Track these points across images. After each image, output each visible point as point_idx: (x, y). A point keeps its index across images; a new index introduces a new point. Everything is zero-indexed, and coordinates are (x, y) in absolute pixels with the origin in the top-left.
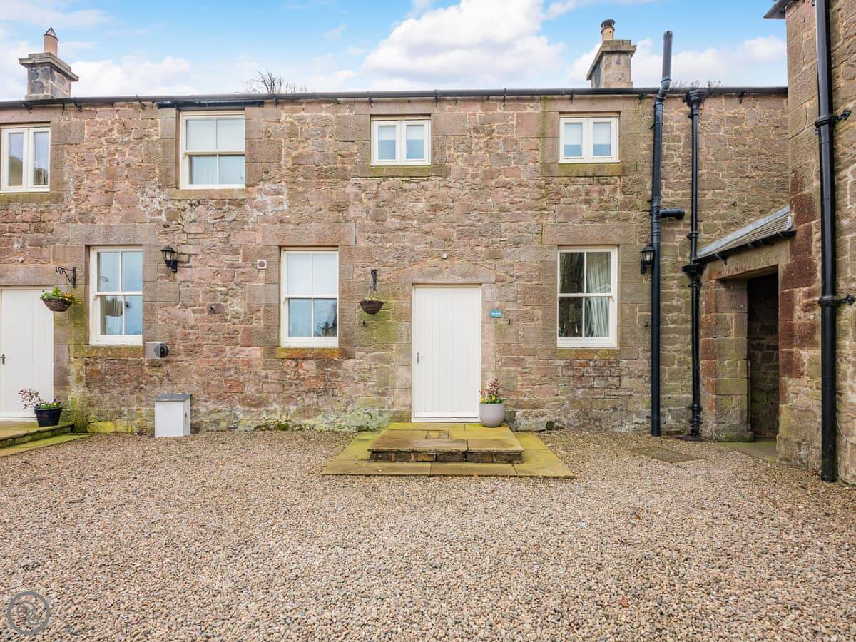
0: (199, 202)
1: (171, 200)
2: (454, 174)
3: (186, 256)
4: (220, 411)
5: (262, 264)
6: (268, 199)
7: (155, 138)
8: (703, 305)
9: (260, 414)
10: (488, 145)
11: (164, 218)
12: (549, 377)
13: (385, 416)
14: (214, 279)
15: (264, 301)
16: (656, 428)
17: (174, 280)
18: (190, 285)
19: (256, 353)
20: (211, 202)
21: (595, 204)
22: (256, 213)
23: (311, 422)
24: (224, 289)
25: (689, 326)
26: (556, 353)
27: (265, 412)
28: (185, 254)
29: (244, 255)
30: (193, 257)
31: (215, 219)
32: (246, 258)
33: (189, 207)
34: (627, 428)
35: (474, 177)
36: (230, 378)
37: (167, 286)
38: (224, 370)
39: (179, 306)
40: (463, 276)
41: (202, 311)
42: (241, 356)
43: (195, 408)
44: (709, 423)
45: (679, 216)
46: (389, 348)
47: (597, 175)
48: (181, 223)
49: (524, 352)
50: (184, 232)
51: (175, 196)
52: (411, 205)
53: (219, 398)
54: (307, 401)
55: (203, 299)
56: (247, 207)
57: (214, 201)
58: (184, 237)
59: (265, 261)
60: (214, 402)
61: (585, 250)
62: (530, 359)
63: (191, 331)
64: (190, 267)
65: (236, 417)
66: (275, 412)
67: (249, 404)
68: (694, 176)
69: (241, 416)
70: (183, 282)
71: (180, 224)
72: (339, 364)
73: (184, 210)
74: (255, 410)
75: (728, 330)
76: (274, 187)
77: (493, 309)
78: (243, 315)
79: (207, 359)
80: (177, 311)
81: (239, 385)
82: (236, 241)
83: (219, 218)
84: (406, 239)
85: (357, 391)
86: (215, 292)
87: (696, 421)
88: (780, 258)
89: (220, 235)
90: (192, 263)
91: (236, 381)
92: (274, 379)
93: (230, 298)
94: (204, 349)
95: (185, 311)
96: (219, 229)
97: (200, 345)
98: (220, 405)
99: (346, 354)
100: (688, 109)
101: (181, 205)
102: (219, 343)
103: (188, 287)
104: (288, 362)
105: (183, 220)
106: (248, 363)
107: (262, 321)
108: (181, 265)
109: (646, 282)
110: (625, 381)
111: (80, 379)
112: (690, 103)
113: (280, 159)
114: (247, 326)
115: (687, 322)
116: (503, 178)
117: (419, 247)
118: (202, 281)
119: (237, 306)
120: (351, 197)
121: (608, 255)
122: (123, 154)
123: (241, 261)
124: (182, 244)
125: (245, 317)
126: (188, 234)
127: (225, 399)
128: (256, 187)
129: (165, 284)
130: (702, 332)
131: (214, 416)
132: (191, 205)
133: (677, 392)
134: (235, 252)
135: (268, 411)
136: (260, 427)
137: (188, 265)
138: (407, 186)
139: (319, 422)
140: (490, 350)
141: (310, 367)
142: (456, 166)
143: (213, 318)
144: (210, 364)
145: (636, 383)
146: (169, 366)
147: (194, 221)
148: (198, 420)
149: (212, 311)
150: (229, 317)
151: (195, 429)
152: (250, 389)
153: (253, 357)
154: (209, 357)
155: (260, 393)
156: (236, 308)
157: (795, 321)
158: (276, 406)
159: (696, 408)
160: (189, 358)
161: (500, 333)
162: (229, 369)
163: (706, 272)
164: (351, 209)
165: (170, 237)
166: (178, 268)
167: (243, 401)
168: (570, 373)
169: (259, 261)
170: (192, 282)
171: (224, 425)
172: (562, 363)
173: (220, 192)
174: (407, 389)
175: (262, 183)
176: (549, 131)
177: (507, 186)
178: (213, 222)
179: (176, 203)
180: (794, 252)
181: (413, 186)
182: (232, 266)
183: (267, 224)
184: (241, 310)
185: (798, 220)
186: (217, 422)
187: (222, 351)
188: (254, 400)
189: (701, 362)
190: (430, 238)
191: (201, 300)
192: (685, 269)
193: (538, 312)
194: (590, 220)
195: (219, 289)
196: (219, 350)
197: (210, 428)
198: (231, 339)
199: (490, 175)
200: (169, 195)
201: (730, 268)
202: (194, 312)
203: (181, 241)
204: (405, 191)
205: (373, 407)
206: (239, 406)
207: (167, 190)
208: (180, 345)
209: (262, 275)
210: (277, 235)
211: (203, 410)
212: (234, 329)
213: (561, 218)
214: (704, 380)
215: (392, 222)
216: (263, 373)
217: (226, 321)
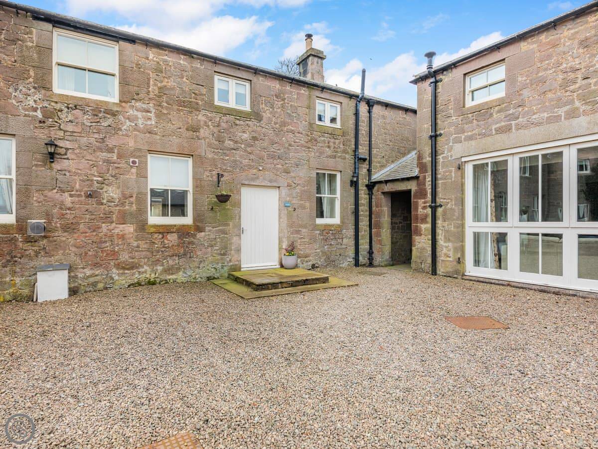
0: (75, 106)
1: (47, 100)
2: (264, 119)
3: (63, 149)
4: (96, 276)
5: (134, 162)
6: (139, 114)
7: (30, 44)
8: (374, 204)
9: (133, 274)
10: (283, 106)
11: (39, 114)
12: (313, 240)
13: (226, 268)
14: (91, 170)
15: (136, 190)
16: (357, 264)
17: (51, 168)
18: (68, 174)
19: (129, 229)
20: (88, 109)
21: (332, 148)
22: (128, 123)
23: (173, 277)
24: (100, 179)
25: (368, 213)
26: (316, 227)
27: (137, 273)
28: (62, 148)
29: (118, 154)
30: (70, 151)
31: (91, 122)
32: (120, 156)
33: (66, 110)
34: (345, 265)
35: (276, 123)
36: (106, 249)
37: (44, 173)
38: (101, 242)
39: (56, 191)
40: (270, 181)
41: (79, 196)
42: (116, 231)
43: (72, 274)
44: (377, 259)
45: (364, 160)
46: (228, 225)
47: (332, 134)
48: (58, 121)
49: (302, 226)
50: (61, 129)
51: (52, 98)
52: (240, 134)
53: (96, 265)
54: (171, 262)
55: (80, 185)
56: (121, 117)
57: (90, 108)
58: (61, 134)
59: (137, 160)
60: (91, 269)
61: (327, 172)
62: (304, 230)
63: (68, 211)
64: (68, 159)
65: (112, 278)
66: (145, 272)
67: (124, 268)
68: (370, 141)
69: (116, 278)
70: (60, 171)
71: (56, 122)
72: (194, 236)
73: (61, 111)
74: (129, 272)
75: (384, 215)
76: (145, 106)
77: (286, 202)
78: (118, 200)
79: (84, 234)
80: (54, 194)
81: (114, 254)
82: (111, 142)
83: (96, 122)
84: (238, 156)
85: (206, 253)
86: (92, 180)
87: (371, 259)
88: (412, 186)
89: (96, 136)
90: (69, 155)
91: (111, 251)
92: (145, 248)
93: (106, 187)
94: (82, 226)
95: (61, 195)
96: (95, 131)
97: (78, 224)
98: (97, 270)
99: (199, 229)
100: (368, 108)
101: (58, 106)
102: (95, 221)
103: (65, 175)
104: (156, 236)
105: (60, 119)
106: (122, 237)
107: (134, 205)
108: (58, 157)
109: (353, 191)
110: (345, 241)
112: (369, 106)
113: (149, 87)
114: (121, 208)
115: (367, 211)
116: (290, 127)
117: (245, 162)
118: (79, 171)
119: (112, 192)
120: (202, 123)
121: (336, 175)
123: (115, 158)
124: (59, 139)
125: (119, 201)
126: (65, 131)
127: (102, 265)
128: (129, 104)
129: (41, 171)
130: (373, 216)
131: (92, 280)
132: (68, 108)
133: (364, 245)
134: (110, 150)
135: (139, 272)
136: (133, 284)
137: (66, 157)
138: (238, 122)
139: (180, 277)
140: (284, 225)
141: (173, 238)
142: (266, 115)
143: (90, 201)
144: (87, 238)
145: (349, 242)
146: (45, 241)
147: (71, 121)
148: (76, 284)
149: (90, 196)
150: (105, 201)
151: (73, 292)
152: (124, 257)
153: (127, 232)
154: (86, 233)
155: (133, 259)
156: (111, 194)
157: (419, 213)
158: (146, 267)
159: (371, 253)
160: (66, 234)
161: (289, 216)
162: (105, 242)
163: (376, 188)
164: (202, 131)
165: (46, 131)
166: (55, 159)
167: (118, 266)
168: (322, 237)
169: (131, 160)
170: (69, 172)
171: (101, 286)
172: (318, 232)
173: (96, 102)
174: (239, 250)
175: (133, 101)
176: (312, 105)
177: (293, 132)
178: (90, 124)
179: (53, 104)
180: (418, 185)
181: (242, 123)
182: (108, 162)
183: (138, 133)
184: (115, 196)
185: (420, 172)
186: (94, 284)
187: (98, 228)
188: (128, 265)
189: (373, 230)
190: (252, 157)
191: (77, 186)
192: (367, 186)
193: (307, 204)
194: (330, 157)
195: (95, 178)
196: (96, 227)
197: (88, 289)
198: (107, 218)
199: (284, 124)
200: (45, 95)
201: (388, 188)
202: (71, 196)
203: (57, 137)
204: (237, 125)
205: (218, 263)
206: (114, 270)
207: (43, 91)
208: (57, 223)
209: (134, 170)
210: (147, 142)
211: (80, 275)
212: (110, 211)
213: (317, 154)
214: (374, 239)
215: (228, 143)
216: (135, 244)
217: (102, 204)
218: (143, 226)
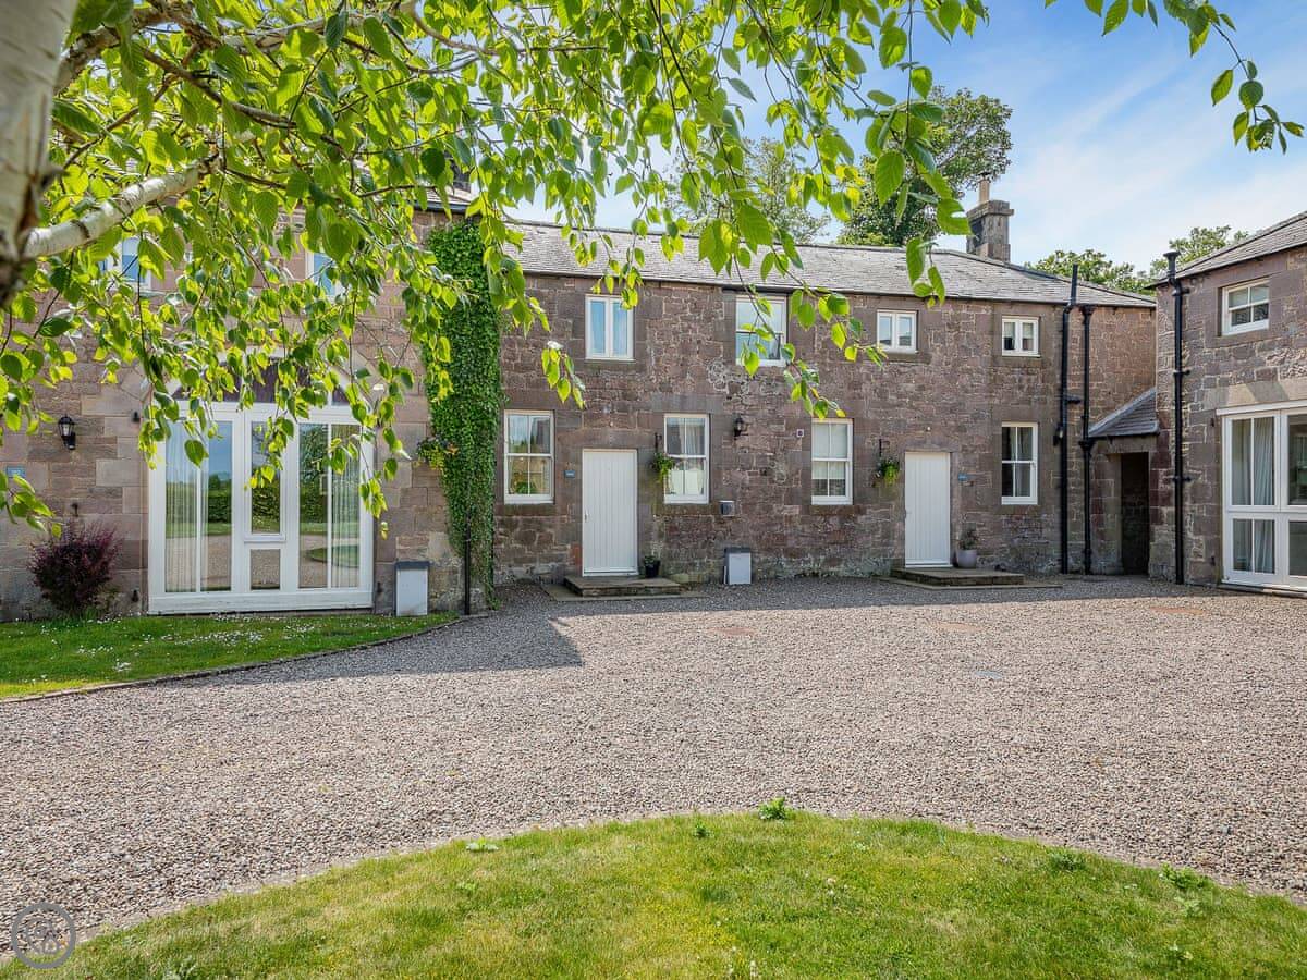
0: (753, 378)
1: (732, 375)
2: (934, 360)
4: (769, 562)
5: (800, 433)
7: (720, 318)
8: (1091, 471)
9: (799, 563)
10: (957, 338)
11: (726, 390)
12: (998, 529)
13: (888, 563)
14: (765, 445)
15: (801, 467)
16: (1064, 569)
17: (735, 446)
18: (747, 451)
19: (796, 510)
20: (763, 378)
21: (1025, 390)
23: (835, 569)
24: (772, 454)
25: (1082, 488)
26: (1000, 509)
27: (802, 561)
28: (744, 423)
29: (786, 425)
30: (749, 426)
31: (766, 393)
32: (788, 428)
33: (746, 382)
34: (1046, 569)
35: (947, 364)
36: (777, 532)
37: (730, 451)
38: (772, 525)
39: (738, 469)
40: (940, 446)
41: (756, 474)
42: (785, 513)
43: (754, 559)
44: (1099, 563)
45: (1077, 402)
46: (889, 506)
47: (1026, 365)
48: (740, 395)
49: (981, 508)
50: (742, 404)
51: (735, 372)
52: (905, 385)
53: (769, 550)
54: (833, 551)
55: (756, 463)
57: (765, 377)
58: (743, 408)
59: (802, 431)
60: (765, 554)
61: (1017, 425)
62: (985, 514)
63: (748, 491)
64: (748, 435)
65: (781, 566)
66: (809, 561)
67: (791, 555)
68: (1086, 370)
69: (785, 566)
70: (742, 448)
72: (854, 519)
73: (743, 383)
74: (795, 560)
75: (1110, 492)
77: (960, 473)
79: (759, 516)
80: (737, 473)
81: (783, 538)
82: (782, 412)
83: (769, 392)
84: (901, 413)
85: (867, 542)
86: (765, 457)
87: (1088, 563)
89: (769, 407)
90: (749, 431)
91: (781, 535)
92: (809, 533)
93: (776, 463)
94: (757, 506)
95: (743, 474)
96: (768, 402)
97: (755, 504)
98: (770, 556)
99: (860, 511)
101: (740, 380)
102: (768, 501)
103: (745, 452)
104: (819, 518)
105: (742, 393)
106: (789, 519)
107: (799, 483)
109: (1057, 451)
110: (1044, 531)
111: (661, 535)
114: (789, 486)
115: (1080, 484)
116: (966, 366)
117: (911, 421)
118: (756, 447)
119: (781, 469)
120: (864, 377)
121: (1031, 430)
122: (694, 331)
123: (784, 430)
124: (741, 414)
125: (787, 478)
126: (746, 406)
127: (773, 550)
129: (728, 449)
130: (1091, 493)
131: (765, 566)
132: (748, 380)
133: (1076, 540)
134: (780, 422)
135: (804, 561)
136: (799, 575)
137: (747, 433)
138: (902, 369)
139: (841, 570)
140: (957, 506)
141: (834, 522)
142: (936, 355)
143: (764, 480)
144: (762, 520)
145: (1051, 533)
146: (731, 523)
147: (750, 394)
148: (757, 570)
149: (763, 473)
150: (776, 479)
152: (791, 543)
153: (793, 514)
154: (761, 514)
155: (799, 545)
156: (781, 471)
157: (1159, 489)
158: (810, 556)
159: (1087, 552)
160: (746, 515)
161: (965, 492)
162: (776, 524)
163: (1095, 447)
164: (863, 386)
165: (731, 407)
166: (739, 436)
167: (786, 552)
168: (1010, 525)
169: (798, 430)
170: (748, 448)
171: (773, 573)
172: (1004, 517)
173: (769, 369)
174: (902, 540)
176: (996, 329)
177: (969, 372)
178: (763, 394)
179: (736, 378)
180: (1158, 445)
181: (907, 370)
182: (778, 434)
184: (784, 473)
185: (1161, 426)
186: (767, 572)
187: (770, 509)
188: (794, 552)
189: (1091, 516)
190: (918, 414)
191: (754, 464)
193: (989, 475)
194: (1022, 402)
195: (768, 454)
196: (768, 507)
198: (777, 498)
199: (958, 362)
200: (730, 370)
201: (1114, 448)
202: (750, 474)
203: (740, 412)
204: (901, 373)
205: (879, 556)
206: (783, 557)
207: (730, 366)
208: (739, 504)
209: (800, 443)
211: (758, 561)
212: (780, 489)
213: (1003, 400)
214: (1092, 530)
215: (892, 398)
216: (800, 527)
217: (774, 482)
218: (807, 508)
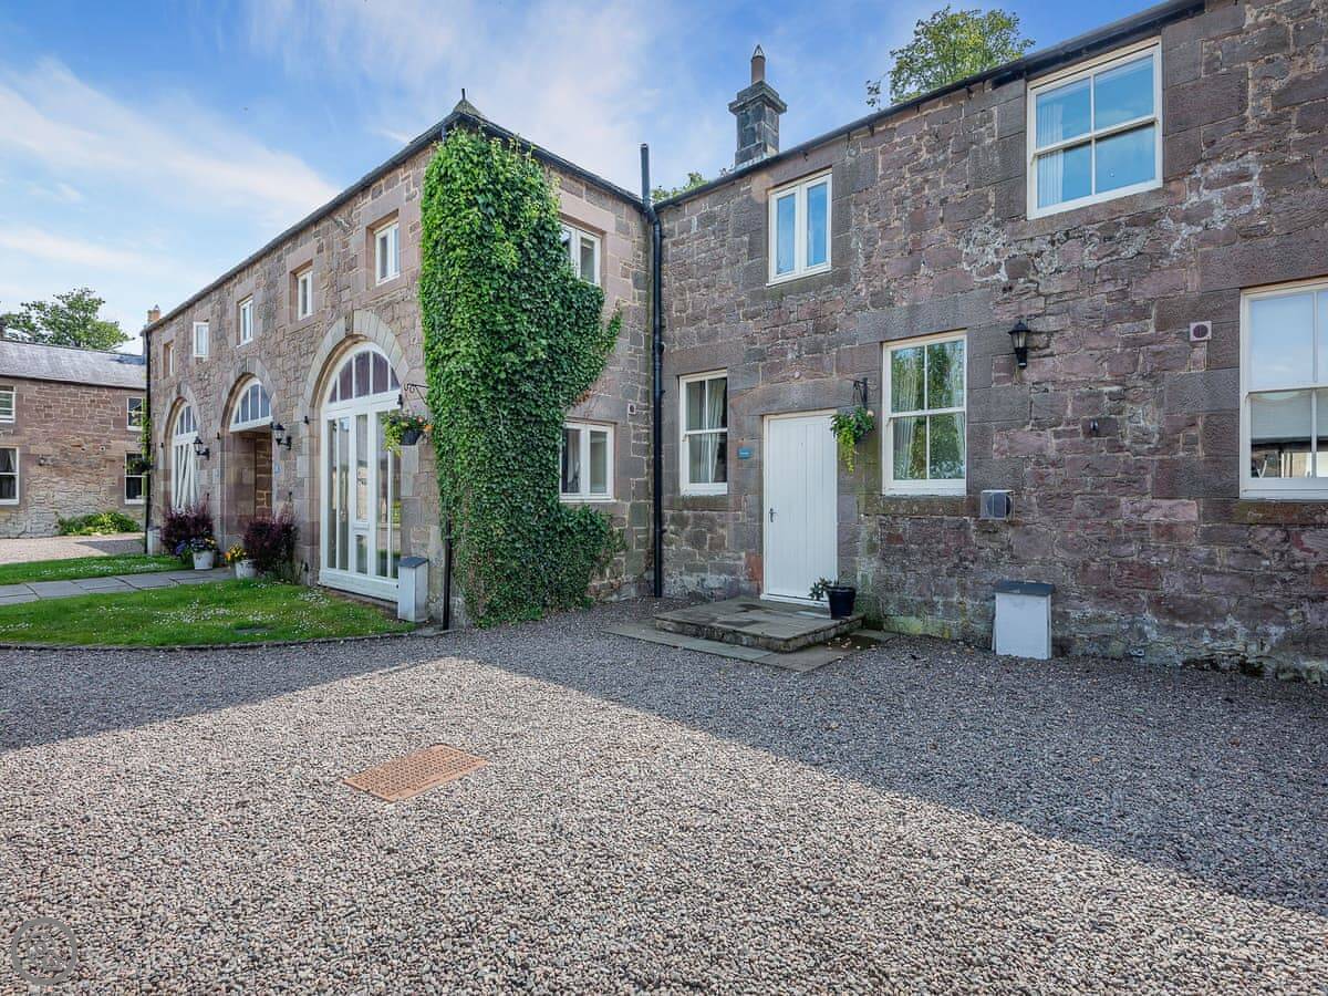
0: (1067, 234)
1: (1016, 242)
3: (1043, 336)
4: (1108, 621)
5: (1201, 331)
6: (1215, 196)
7: (989, 141)
9: (1198, 634)
11: (1003, 276)
14: (1096, 372)
15: (1204, 406)
17: (1022, 381)
18: (1051, 388)
19: (1188, 511)
20: (1091, 229)
22: (1185, 230)
24: (1115, 388)
27: (1207, 632)
28: (1041, 333)
29: (1159, 316)
30: (1056, 336)
31: (1098, 260)
32: (1162, 325)
33: (1049, 248)
36: (1130, 559)
37: (1009, 393)
38: (1117, 541)
39: (1030, 427)
41: (1073, 433)
42: (1154, 516)
43: (1059, 610)
48: (1035, 278)
50: (1039, 295)
51: (1023, 234)
53: (1105, 596)
54: (1314, 618)
55: (1074, 410)
56: (1168, 223)
57: (1097, 226)
58: (1041, 302)
59: (1208, 324)
60: (1096, 603)
63: (1051, 470)
64: (1052, 355)
65: (1142, 634)
66: (1231, 634)
67: (1172, 613)
69: (1153, 635)
70: (1037, 383)
71: (1031, 281)
73: (1039, 254)
74: (1186, 626)
76: (1230, 168)
78: (1157, 436)
79: (1082, 521)
80: (1028, 438)
81: (1149, 574)
82: (1143, 293)
83: (1109, 255)
86: (1099, 395)
89: (1109, 288)
90: (1055, 347)
91: (1141, 566)
92: (1229, 566)
93: (1129, 406)
94: (1077, 502)
95: (1039, 435)
96: (1105, 277)
97: (1069, 496)
98: (1110, 609)
101: (1033, 249)
102: (1106, 491)
103: (1047, 390)
104: (1264, 531)
105: (1038, 272)
106: (1168, 531)
107: (1199, 447)
108: (1034, 354)
111: (872, 548)
113: (1243, 107)
114: (1166, 457)
118: (1074, 379)
119: (1144, 419)
122: (935, 184)
123: (1152, 330)
124: (1036, 316)
125: (1161, 439)
126: (1046, 297)
127: (1119, 598)
128: (1187, 180)
129: (1006, 389)
131: (1098, 629)
132: (1053, 243)
134: (1141, 313)
135: (1214, 631)
136: (1195, 661)
137: (1048, 351)
143: (1094, 445)
144: (1088, 531)
146: (1011, 532)
147: (1058, 271)
148: (1067, 633)
149: (1093, 432)
150: (1127, 442)
151: (1060, 647)
152: (1172, 585)
153: (1180, 519)
154: (1087, 518)
155: (1197, 592)
156: (1142, 423)
158: (1231, 621)
160: (1046, 519)
162: (1128, 541)
165: (1013, 307)
166: (1029, 360)
167: (1157, 604)
169: (1193, 326)
170: (1054, 382)
171: (1117, 648)
173: (1110, 207)
175: (1199, 168)
178: (1094, 265)
179: (1026, 245)
182: (1135, 342)
183: (1211, 248)
184: (1152, 427)
186: (1103, 641)
187: (1112, 507)
188: (1181, 607)
191: (1069, 413)
195: (1106, 389)
196: (1108, 504)
197: (1091, 651)
198: (1131, 483)
200: (1012, 234)
202: (1057, 435)
203: (1033, 312)
206: (1148, 616)
207: (1009, 226)
208: (1031, 496)
209: (1200, 353)
210: (1237, 266)
211: (1075, 615)
212: (1139, 464)
216: (1203, 551)
217: (1121, 449)
218: (1224, 504)
